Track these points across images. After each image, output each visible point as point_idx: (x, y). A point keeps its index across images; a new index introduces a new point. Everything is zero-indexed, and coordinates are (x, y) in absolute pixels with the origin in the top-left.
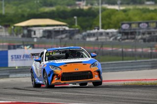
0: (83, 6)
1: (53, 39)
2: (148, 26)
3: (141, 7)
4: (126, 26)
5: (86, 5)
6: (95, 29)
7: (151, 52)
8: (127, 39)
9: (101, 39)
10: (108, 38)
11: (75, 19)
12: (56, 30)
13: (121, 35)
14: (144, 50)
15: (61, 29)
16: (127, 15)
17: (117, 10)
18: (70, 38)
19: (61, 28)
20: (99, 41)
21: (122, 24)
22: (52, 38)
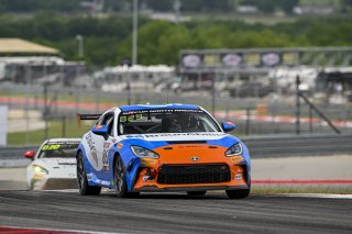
0: (97, 12)
1: (28, 86)
2: (242, 62)
3: (225, 18)
4: (193, 61)
5: (104, 11)
6: (122, 65)
7: (248, 121)
8: (195, 89)
9: (135, 88)
10: (150, 85)
11: (78, 41)
12: (35, 64)
13: (179, 79)
14: (232, 114)
15: (46, 64)
16: (195, 36)
17: (172, 24)
18: (67, 84)
19: (47, 61)
20: (132, 91)
21: (185, 55)
22: (25, 83)
